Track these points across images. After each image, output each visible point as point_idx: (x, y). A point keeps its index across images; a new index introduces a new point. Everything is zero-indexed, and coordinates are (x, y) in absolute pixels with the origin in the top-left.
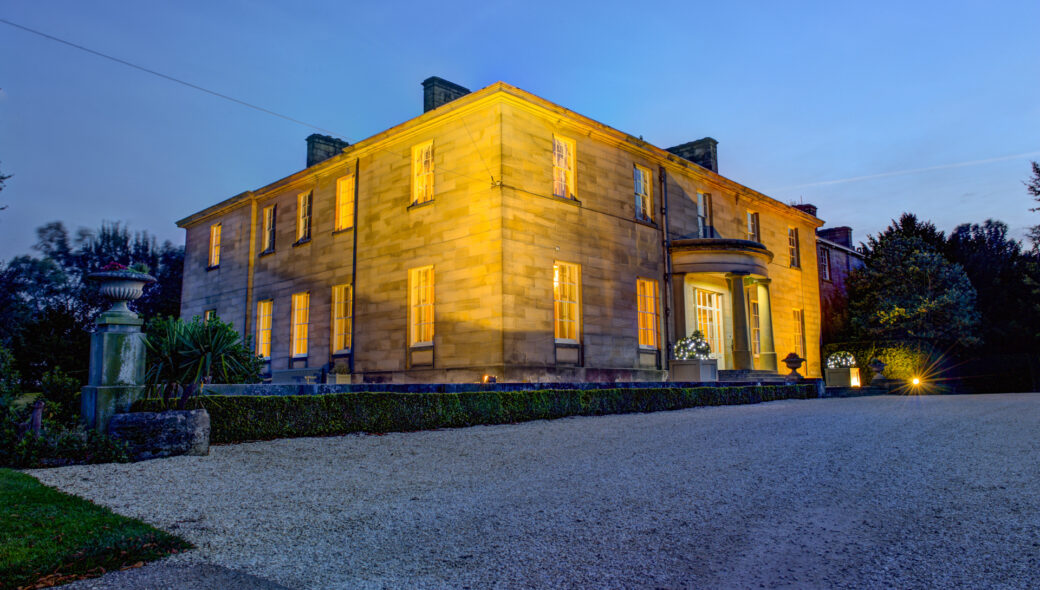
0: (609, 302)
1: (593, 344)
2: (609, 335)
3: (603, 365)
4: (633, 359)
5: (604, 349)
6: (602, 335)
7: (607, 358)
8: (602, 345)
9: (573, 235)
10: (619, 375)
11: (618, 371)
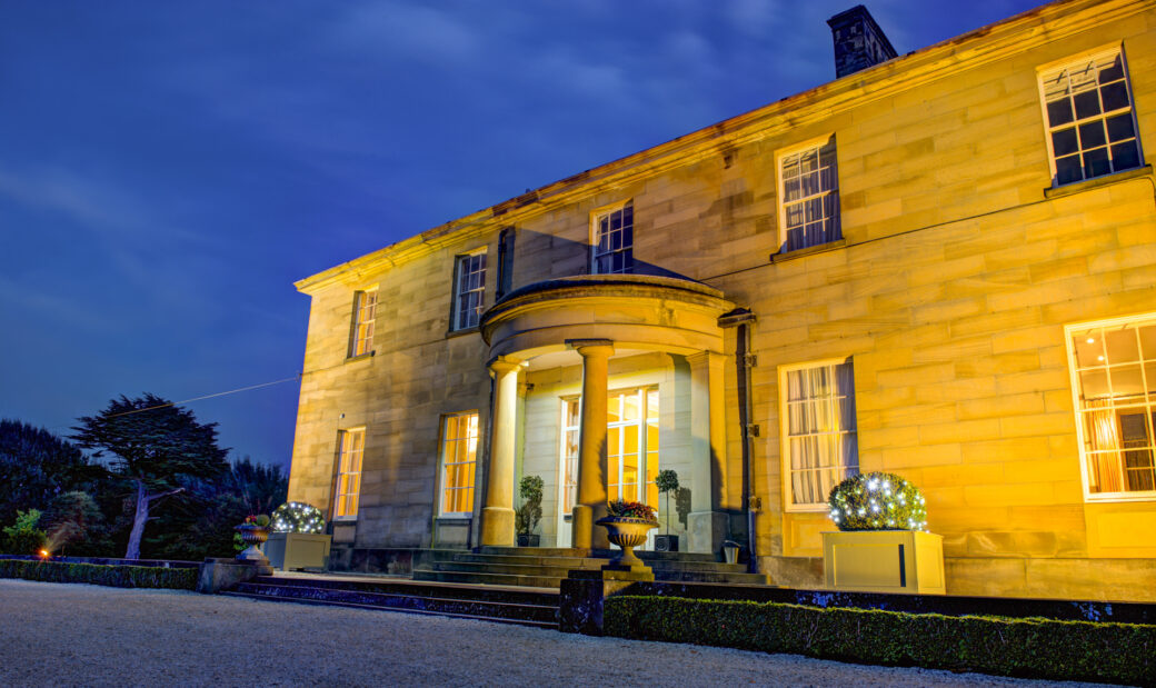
0: (394, 462)
1: (367, 519)
2: (390, 505)
3: (377, 545)
4: (420, 535)
5: (381, 524)
6: (381, 506)
7: (383, 535)
8: (378, 518)
9: (360, 394)
10: (394, 558)
11: (392, 552)
